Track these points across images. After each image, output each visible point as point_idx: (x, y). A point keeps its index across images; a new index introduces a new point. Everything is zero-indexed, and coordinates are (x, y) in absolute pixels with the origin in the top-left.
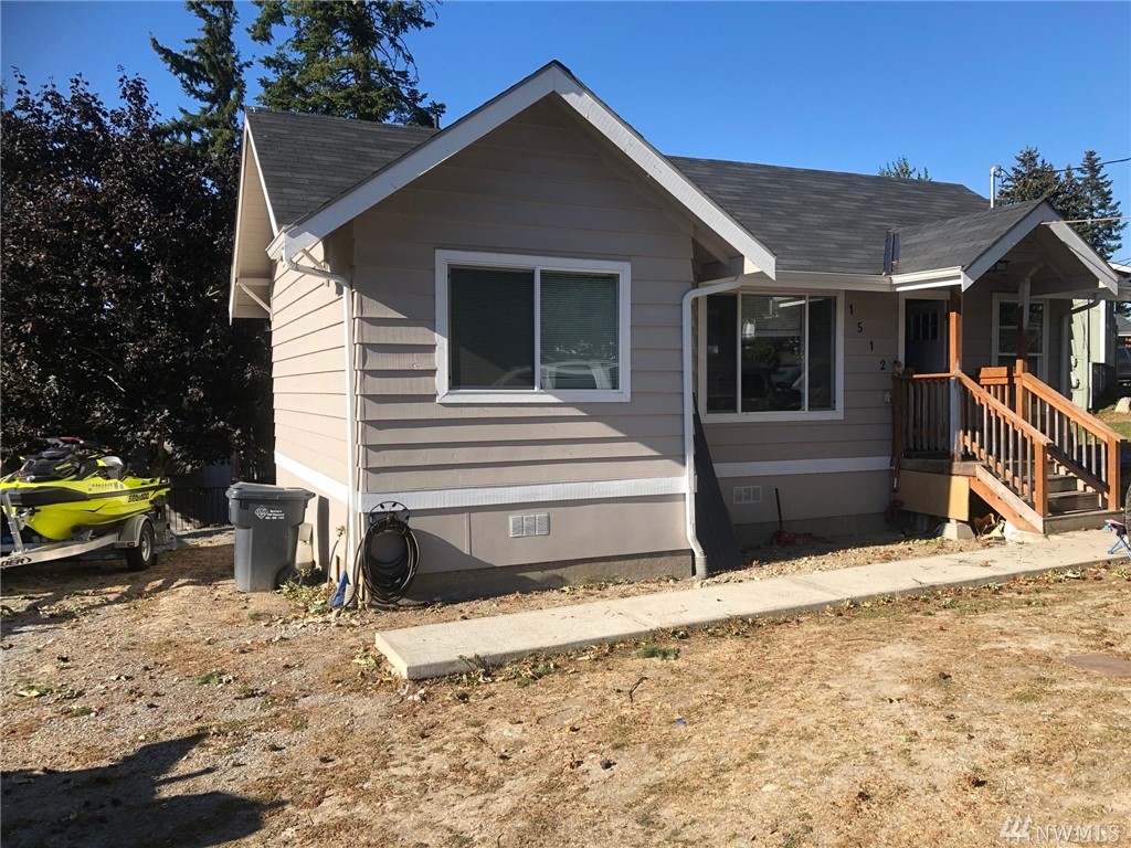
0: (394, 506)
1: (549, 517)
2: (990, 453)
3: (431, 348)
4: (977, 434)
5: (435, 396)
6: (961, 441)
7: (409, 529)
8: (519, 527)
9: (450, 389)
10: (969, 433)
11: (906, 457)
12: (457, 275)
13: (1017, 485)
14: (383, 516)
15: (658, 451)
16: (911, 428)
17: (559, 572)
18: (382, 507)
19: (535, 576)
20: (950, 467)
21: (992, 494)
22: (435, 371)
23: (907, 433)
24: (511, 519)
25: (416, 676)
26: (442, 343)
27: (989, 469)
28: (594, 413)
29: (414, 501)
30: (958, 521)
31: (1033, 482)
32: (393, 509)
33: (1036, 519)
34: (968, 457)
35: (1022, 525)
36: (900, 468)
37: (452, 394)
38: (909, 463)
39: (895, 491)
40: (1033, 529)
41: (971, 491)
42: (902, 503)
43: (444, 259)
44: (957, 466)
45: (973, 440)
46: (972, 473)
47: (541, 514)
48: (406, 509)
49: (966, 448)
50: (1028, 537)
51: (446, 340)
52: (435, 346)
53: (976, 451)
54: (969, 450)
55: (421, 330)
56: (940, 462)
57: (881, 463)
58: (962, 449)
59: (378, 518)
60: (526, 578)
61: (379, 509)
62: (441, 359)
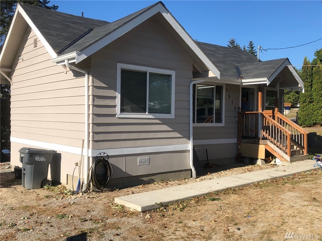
0: (104, 154)
1: (150, 158)
2: (272, 137)
3: (114, 98)
4: (268, 131)
5: (116, 115)
6: (263, 133)
7: (108, 162)
8: (140, 162)
9: (120, 112)
10: (265, 131)
11: (242, 139)
12: (123, 71)
13: (281, 147)
14: (100, 158)
15: (182, 135)
16: (244, 129)
17: (152, 177)
18: (100, 154)
19: (145, 179)
20: (259, 142)
21: (273, 150)
22: (116, 106)
23: (243, 131)
24: (138, 159)
25: (143, 210)
26: (118, 96)
27: (272, 142)
28: (164, 122)
29: (111, 152)
30: (261, 159)
31: (287, 146)
32: (104, 155)
33: (288, 158)
34: (264, 138)
35: (283, 159)
36: (240, 142)
37: (121, 114)
38: (243, 141)
39: (239, 150)
40: (287, 161)
41: (266, 149)
42: (241, 154)
43: (120, 66)
44: (261, 142)
45: (266, 133)
46: (266, 144)
47: (147, 157)
48: (108, 155)
49: (264, 136)
50: (285, 163)
51: (120, 95)
52: (116, 97)
53: (267, 137)
54: (265, 136)
55: (112, 91)
56: (255, 140)
57: (234, 141)
58: (262, 136)
59: (99, 158)
60: (142, 180)
61: (99, 155)
62: (118, 101)
